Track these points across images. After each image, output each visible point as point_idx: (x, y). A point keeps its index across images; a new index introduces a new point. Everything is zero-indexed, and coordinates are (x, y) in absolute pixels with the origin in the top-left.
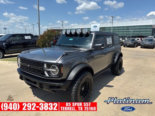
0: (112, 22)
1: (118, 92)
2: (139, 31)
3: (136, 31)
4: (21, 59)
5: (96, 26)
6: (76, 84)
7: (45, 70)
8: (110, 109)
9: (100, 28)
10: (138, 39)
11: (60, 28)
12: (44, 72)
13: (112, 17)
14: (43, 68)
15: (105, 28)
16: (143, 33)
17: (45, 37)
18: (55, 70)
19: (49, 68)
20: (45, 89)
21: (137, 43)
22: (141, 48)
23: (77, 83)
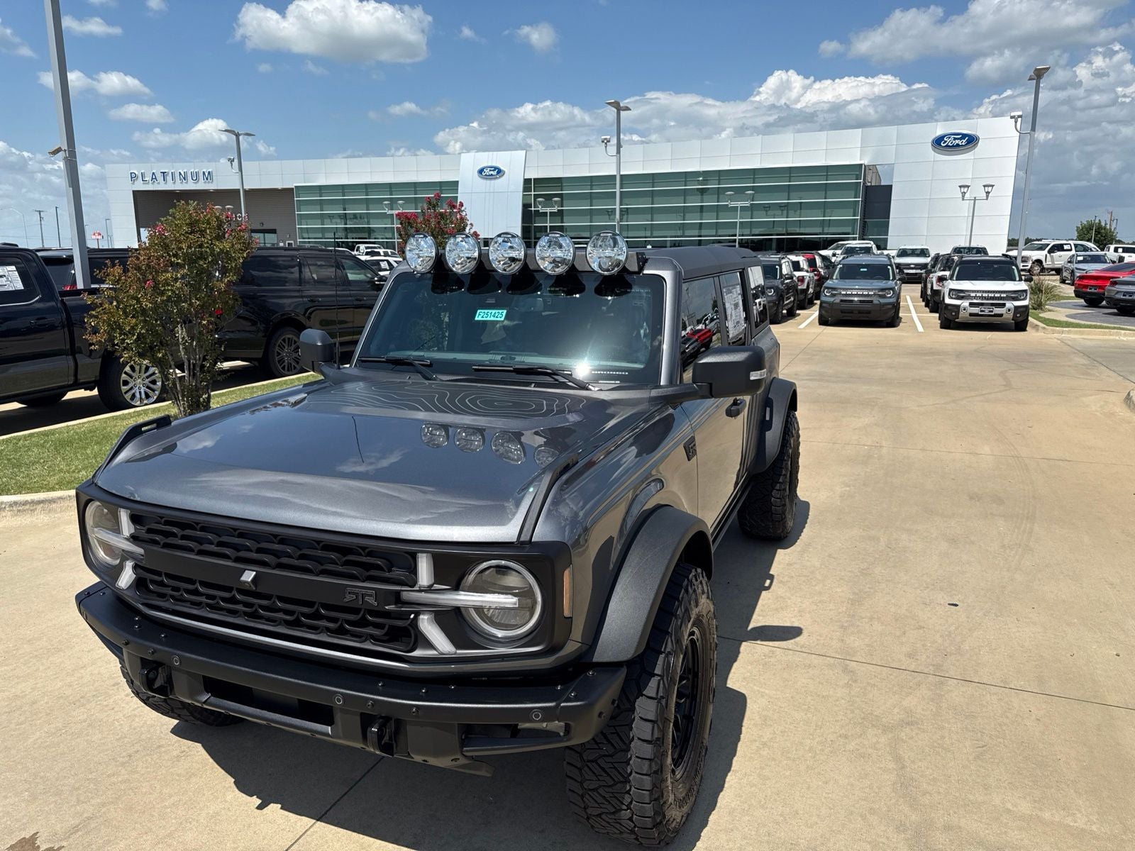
0: (619, 146)
1: (846, 670)
2: (785, 208)
3: (767, 208)
4: (135, 519)
5: (499, 171)
6: (653, 683)
7: (420, 607)
8: (864, 817)
9: (527, 182)
10: (796, 266)
11: (209, 176)
12: (414, 624)
13: (617, 105)
14: (398, 593)
15: (558, 182)
16: (807, 222)
17: (162, 278)
18: (509, 601)
19: (457, 587)
20: (418, 758)
21: (792, 288)
22: (823, 321)
23: (658, 671)
